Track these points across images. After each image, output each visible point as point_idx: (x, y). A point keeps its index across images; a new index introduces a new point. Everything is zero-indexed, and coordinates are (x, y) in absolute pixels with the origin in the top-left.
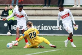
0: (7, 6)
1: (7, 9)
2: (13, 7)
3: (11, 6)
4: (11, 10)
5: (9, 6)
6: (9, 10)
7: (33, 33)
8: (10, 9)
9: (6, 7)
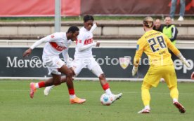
0: (160, 18)
1: (159, 25)
2: (173, 20)
3: (168, 18)
4: (169, 26)
5: (165, 17)
6: (163, 27)
7: (158, 38)
8: (166, 26)
9: (158, 21)
